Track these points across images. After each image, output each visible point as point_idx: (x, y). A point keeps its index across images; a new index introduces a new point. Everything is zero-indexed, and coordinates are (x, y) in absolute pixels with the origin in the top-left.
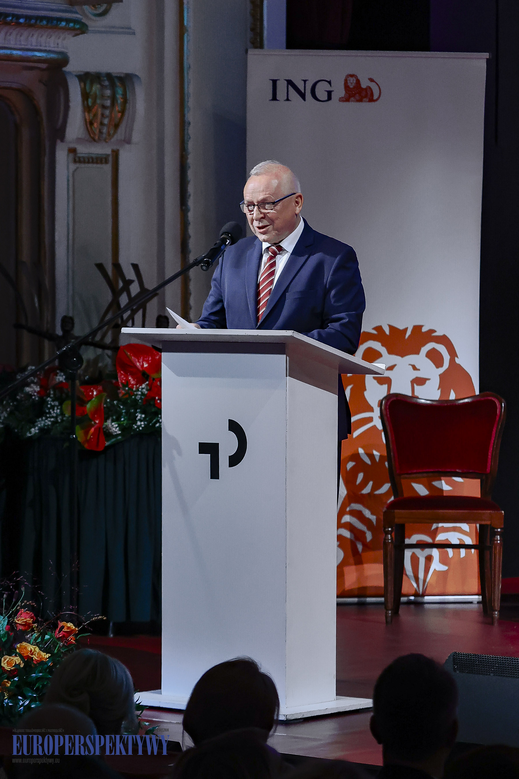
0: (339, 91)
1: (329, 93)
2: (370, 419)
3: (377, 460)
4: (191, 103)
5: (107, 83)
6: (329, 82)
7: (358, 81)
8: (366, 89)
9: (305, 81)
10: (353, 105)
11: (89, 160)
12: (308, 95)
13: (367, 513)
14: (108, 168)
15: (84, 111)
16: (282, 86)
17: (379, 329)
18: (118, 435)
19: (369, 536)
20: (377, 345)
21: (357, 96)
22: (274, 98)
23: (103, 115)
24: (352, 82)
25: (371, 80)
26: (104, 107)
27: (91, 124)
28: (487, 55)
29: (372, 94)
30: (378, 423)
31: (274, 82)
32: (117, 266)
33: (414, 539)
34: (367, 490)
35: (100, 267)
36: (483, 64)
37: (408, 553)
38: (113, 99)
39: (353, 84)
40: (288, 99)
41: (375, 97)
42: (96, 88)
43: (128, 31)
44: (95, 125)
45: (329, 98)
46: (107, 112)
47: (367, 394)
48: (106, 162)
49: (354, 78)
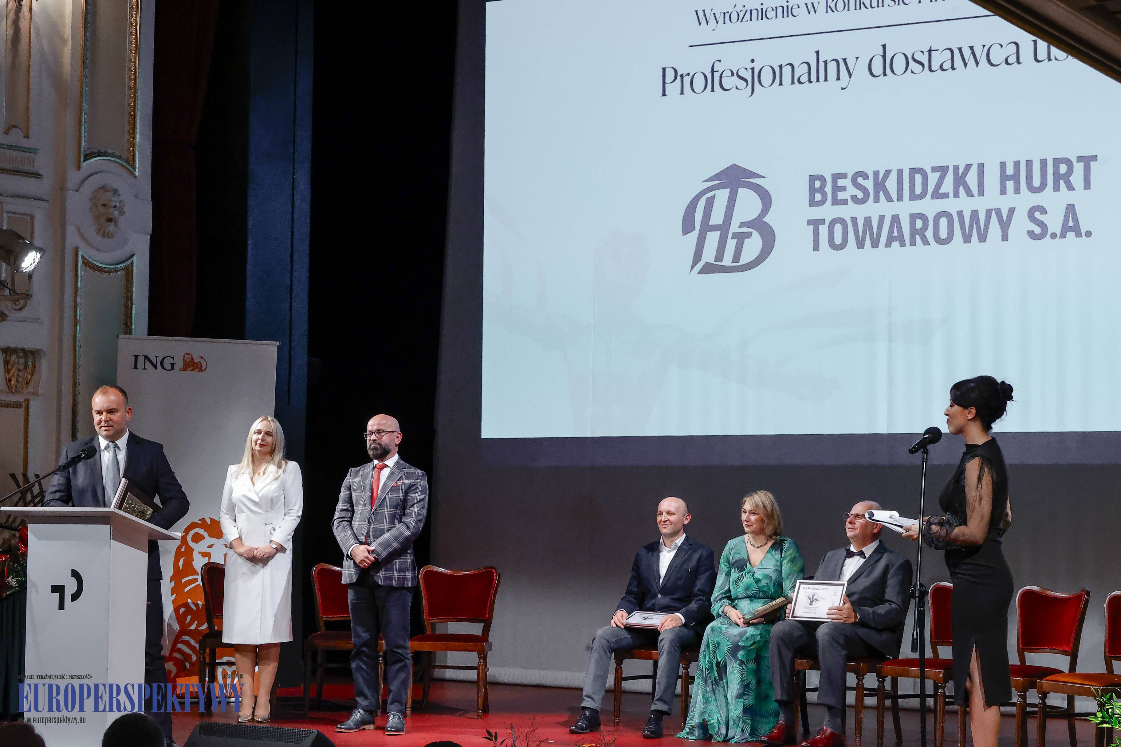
0: (179, 364)
1: (173, 365)
2: (196, 580)
3: (201, 607)
4: (80, 370)
5: (21, 354)
6: (173, 358)
7: (192, 358)
8: (197, 363)
9: (157, 357)
10: (188, 373)
11: (8, 406)
12: (159, 365)
13: (193, 642)
14: (22, 411)
15: (5, 373)
16: (141, 361)
17: (203, 520)
18: (16, 587)
19: (194, 658)
20: (201, 531)
21: (192, 368)
22: (136, 367)
23: (18, 375)
24: (188, 359)
25: (202, 358)
26: (19, 370)
27: (10, 381)
28: (278, 343)
29: (201, 366)
30: (200, 582)
31: (136, 357)
32: (25, 475)
33: (225, 659)
34: (193, 627)
35: (13, 476)
36: (276, 349)
37: (220, 670)
38: (26, 366)
39: (189, 360)
40: (145, 368)
41: (203, 369)
42: (14, 358)
43: (37, 320)
44: (13, 382)
45: (173, 368)
46: (21, 374)
47: (194, 563)
48: (21, 407)
49: (189, 356)
